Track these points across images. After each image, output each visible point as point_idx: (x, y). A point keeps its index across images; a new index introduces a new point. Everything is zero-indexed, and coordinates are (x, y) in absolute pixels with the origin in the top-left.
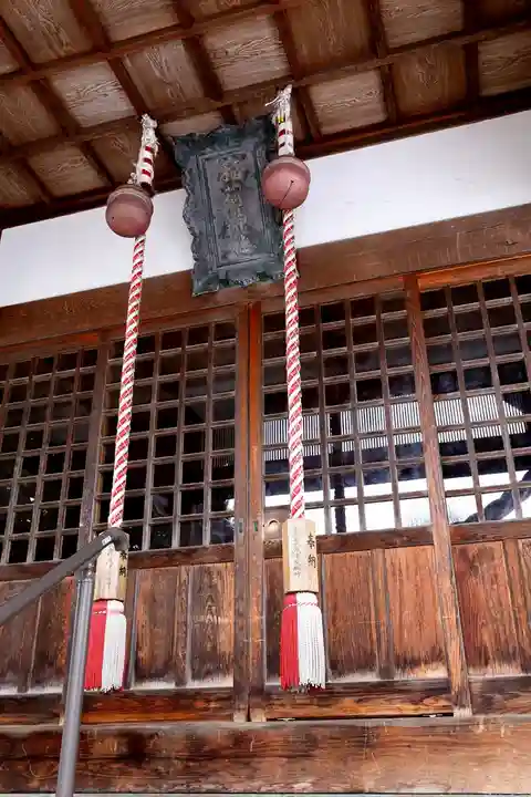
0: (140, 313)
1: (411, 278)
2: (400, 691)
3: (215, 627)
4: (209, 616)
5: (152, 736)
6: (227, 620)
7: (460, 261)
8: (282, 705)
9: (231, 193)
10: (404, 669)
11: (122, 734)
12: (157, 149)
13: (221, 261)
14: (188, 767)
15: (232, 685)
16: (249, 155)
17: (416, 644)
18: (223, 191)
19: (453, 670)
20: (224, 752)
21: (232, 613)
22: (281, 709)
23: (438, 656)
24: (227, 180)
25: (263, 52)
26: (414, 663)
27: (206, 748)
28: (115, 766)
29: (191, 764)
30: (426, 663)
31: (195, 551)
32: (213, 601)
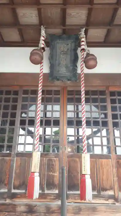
0: (43, 84)
1: (108, 87)
2: (102, 197)
3: (53, 176)
4: (52, 173)
5: (35, 206)
6: (57, 174)
7: (118, 85)
8: (72, 199)
9: (63, 54)
10: (103, 191)
11: (26, 205)
12: (45, 37)
13: (57, 73)
14: (46, 215)
15: (58, 192)
16: (69, 44)
17: (106, 185)
18: (60, 53)
19: (116, 193)
20: (56, 211)
21: (58, 172)
22: (71, 200)
23: (111, 188)
24: (62, 50)
25: (81, 17)
26: (106, 190)
27: (51, 210)
28: (24, 214)
29: (47, 214)
30: (109, 190)
31: (48, 154)
32: (53, 169)
